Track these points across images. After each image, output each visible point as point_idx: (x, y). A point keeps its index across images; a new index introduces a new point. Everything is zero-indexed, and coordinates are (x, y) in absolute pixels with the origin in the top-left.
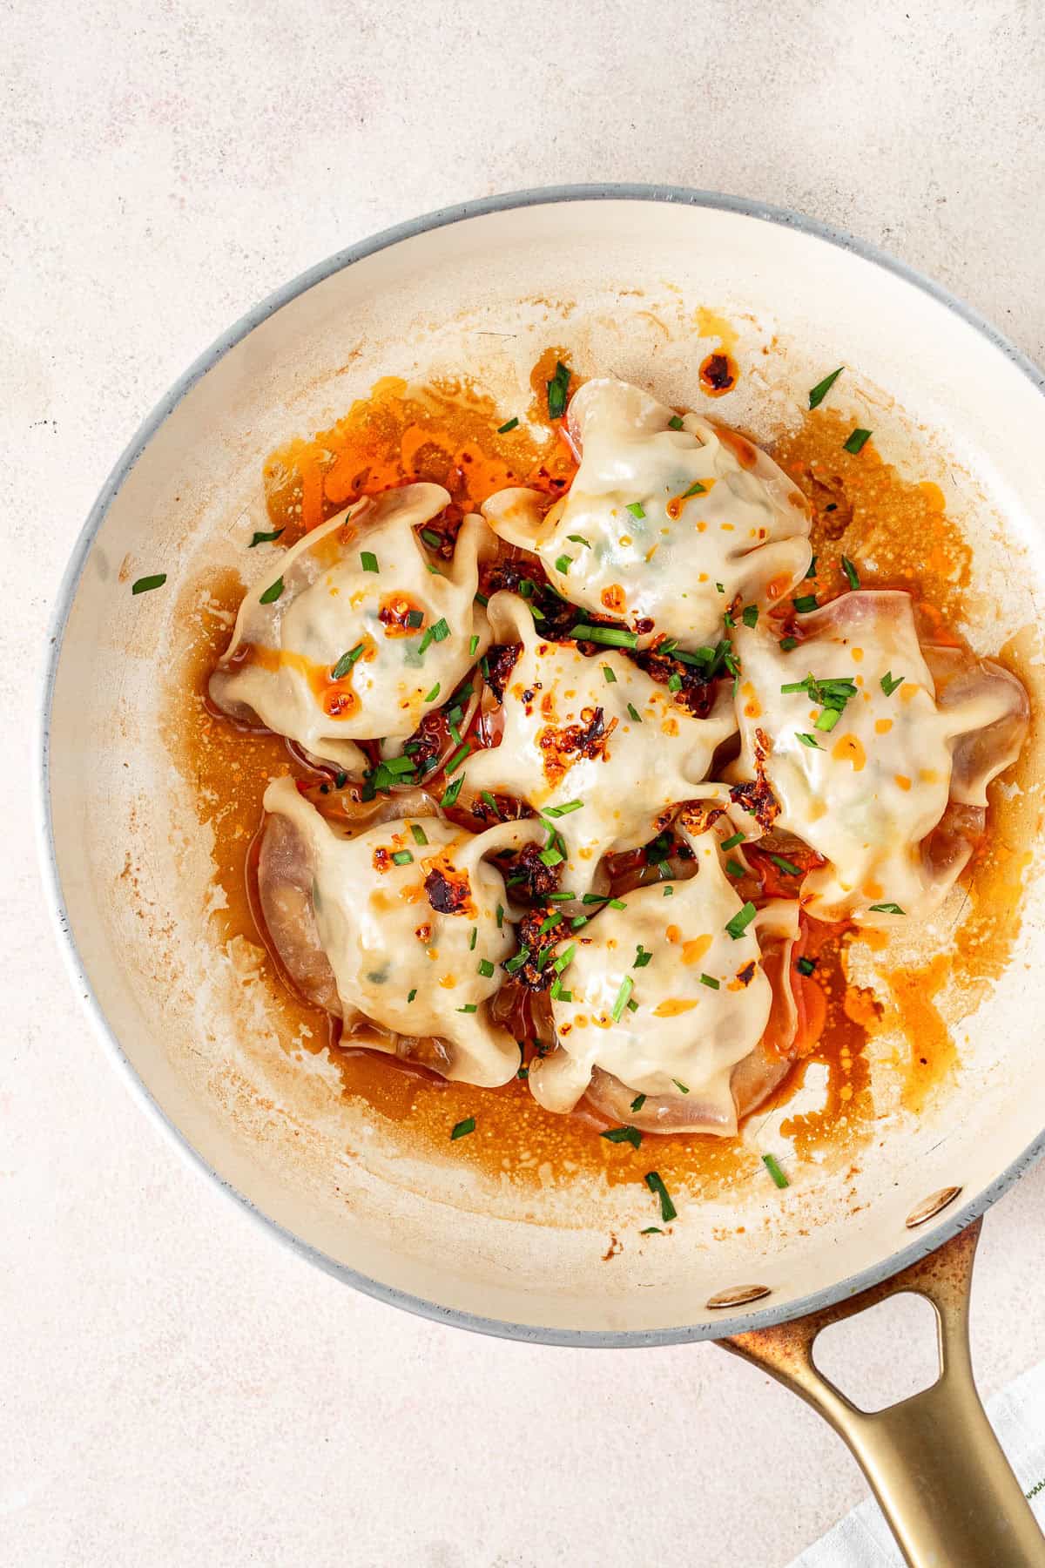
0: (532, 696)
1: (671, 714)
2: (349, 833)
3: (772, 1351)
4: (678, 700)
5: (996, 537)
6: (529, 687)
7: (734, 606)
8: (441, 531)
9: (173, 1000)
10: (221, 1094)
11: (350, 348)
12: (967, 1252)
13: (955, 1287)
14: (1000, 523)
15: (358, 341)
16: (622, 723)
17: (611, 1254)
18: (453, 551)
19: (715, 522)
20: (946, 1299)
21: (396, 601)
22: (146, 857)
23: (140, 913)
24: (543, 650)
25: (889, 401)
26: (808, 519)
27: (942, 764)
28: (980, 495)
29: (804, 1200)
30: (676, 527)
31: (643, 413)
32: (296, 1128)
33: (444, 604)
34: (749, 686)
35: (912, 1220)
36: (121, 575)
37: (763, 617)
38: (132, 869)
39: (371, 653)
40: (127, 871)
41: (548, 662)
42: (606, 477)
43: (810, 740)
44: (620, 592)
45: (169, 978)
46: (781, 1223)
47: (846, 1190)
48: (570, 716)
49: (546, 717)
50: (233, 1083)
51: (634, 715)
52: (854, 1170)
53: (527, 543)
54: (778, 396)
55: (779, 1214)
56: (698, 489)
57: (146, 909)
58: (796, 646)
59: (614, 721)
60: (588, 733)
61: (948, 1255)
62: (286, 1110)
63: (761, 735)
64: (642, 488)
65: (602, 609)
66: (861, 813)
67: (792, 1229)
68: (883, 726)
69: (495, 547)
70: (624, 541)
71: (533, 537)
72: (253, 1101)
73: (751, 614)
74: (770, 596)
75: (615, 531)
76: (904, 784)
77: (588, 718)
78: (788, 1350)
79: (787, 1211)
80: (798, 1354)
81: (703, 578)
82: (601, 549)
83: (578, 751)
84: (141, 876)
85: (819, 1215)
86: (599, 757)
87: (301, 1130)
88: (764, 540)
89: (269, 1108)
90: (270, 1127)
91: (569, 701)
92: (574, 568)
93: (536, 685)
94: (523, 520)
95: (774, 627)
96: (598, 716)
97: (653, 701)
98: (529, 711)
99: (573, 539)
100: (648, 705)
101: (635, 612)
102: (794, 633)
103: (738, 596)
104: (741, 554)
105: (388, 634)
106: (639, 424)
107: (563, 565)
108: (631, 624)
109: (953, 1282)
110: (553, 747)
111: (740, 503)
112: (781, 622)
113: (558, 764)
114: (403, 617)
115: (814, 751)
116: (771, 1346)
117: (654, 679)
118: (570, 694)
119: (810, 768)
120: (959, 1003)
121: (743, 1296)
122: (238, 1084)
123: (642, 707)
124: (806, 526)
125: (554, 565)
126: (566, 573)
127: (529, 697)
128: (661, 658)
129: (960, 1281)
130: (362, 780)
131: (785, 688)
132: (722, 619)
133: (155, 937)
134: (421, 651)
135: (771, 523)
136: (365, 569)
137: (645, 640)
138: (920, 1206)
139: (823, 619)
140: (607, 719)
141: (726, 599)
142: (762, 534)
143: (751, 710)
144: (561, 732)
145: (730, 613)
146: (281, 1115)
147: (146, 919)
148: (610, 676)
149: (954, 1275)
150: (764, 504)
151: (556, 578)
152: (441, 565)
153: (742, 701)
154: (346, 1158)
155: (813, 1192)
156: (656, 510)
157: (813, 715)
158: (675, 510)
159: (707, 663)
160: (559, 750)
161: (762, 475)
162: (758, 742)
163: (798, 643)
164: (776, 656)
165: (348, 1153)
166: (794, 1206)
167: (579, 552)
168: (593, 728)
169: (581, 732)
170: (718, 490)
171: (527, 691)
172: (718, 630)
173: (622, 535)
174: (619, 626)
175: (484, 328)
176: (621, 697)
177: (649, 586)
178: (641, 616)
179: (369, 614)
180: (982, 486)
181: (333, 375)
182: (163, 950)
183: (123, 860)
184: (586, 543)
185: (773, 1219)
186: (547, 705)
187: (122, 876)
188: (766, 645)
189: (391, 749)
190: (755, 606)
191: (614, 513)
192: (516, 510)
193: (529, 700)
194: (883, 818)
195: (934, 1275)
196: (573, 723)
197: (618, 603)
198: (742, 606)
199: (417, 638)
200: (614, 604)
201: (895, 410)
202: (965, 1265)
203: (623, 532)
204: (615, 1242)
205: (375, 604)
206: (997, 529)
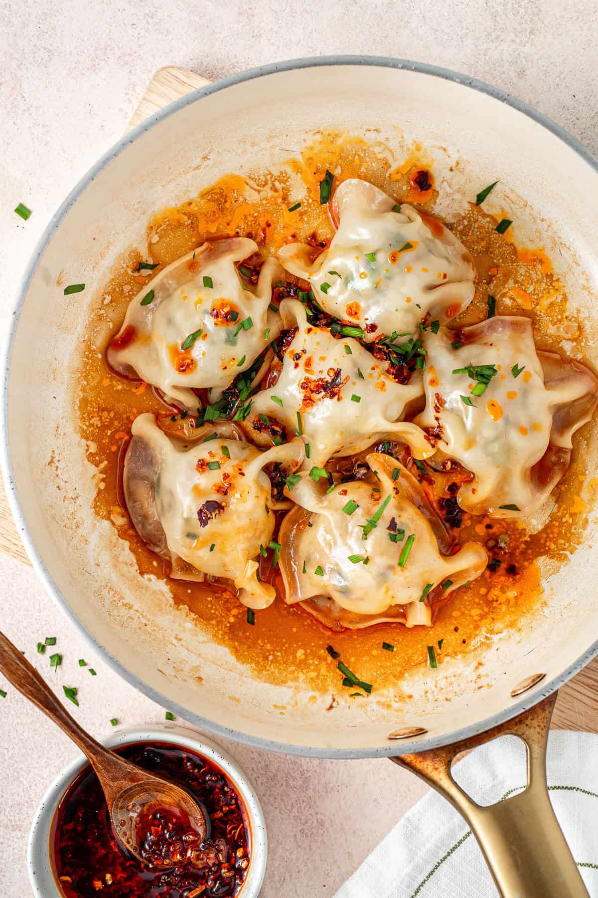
0: (300, 357)
1: (383, 378)
2: (186, 447)
3: (427, 766)
4: (388, 371)
5: (584, 288)
6: (299, 352)
7: (426, 319)
8: (252, 267)
9: (75, 541)
10: (102, 598)
11: (202, 154)
12: (547, 712)
13: (539, 733)
14: (587, 280)
15: (207, 151)
16: (353, 379)
17: (331, 707)
18: (257, 279)
19: (417, 267)
20: (533, 740)
21: (223, 305)
22: (64, 454)
23: (58, 487)
24: (309, 330)
25: (524, 203)
26: (473, 269)
27: (546, 421)
28: (576, 263)
29: (449, 680)
30: (395, 269)
31: (376, 202)
32: (144, 621)
33: (250, 309)
34: (432, 367)
35: (515, 692)
36: (58, 282)
37: (443, 328)
38: (55, 460)
39: (206, 335)
40: (51, 462)
41: (312, 338)
42: (353, 237)
43: (467, 401)
44: (358, 306)
45: (74, 527)
46: (435, 694)
47: (474, 677)
48: (321, 372)
49: (307, 371)
50: (109, 593)
51: (361, 375)
52: (480, 664)
53: (304, 275)
54: (457, 197)
55: (433, 688)
56: (408, 246)
57: (62, 485)
58: (461, 347)
59: (347, 378)
60: (331, 383)
61: (536, 714)
62: (140, 610)
63: (438, 397)
64: (375, 245)
65: (346, 318)
66: (496, 447)
67: (441, 697)
68: (511, 395)
69: (283, 276)
70: (362, 275)
71: (307, 271)
72: (120, 604)
73: (435, 326)
74: (447, 316)
75: (357, 271)
76: (523, 431)
77: (332, 374)
78: (436, 766)
79: (439, 686)
80: (442, 769)
81: (409, 300)
82: (348, 280)
83: (323, 393)
84: (61, 465)
85: (457, 689)
86: (336, 397)
87: (148, 623)
88: (446, 280)
89: (130, 608)
90: (130, 620)
91: (322, 363)
92: (331, 292)
93: (303, 351)
94: (301, 263)
95: (448, 334)
96: (338, 374)
97: (373, 369)
98: (297, 366)
99: (332, 273)
100: (370, 371)
101: (366, 319)
102: (461, 339)
103: (428, 314)
104: (431, 288)
105: (216, 324)
106: (374, 207)
107: (325, 288)
108: (363, 327)
109: (538, 729)
110: (308, 389)
111: (433, 257)
112: (454, 332)
113: (310, 399)
114: (227, 314)
115: (470, 408)
116: (426, 763)
117: (376, 357)
118: (323, 359)
119: (467, 417)
120: (548, 567)
121: (410, 732)
122: (112, 593)
123: (366, 372)
124: (472, 274)
125: (319, 289)
126: (326, 293)
127: (297, 357)
128: (380, 347)
129: (542, 729)
130: (197, 414)
131: (455, 372)
132: (418, 327)
133: (66, 502)
134: (235, 335)
135: (450, 270)
136: (205, 286)
137: (370, 337)
138: (520, 684)
139: (478, 331)
140: (343, 376)
141: (421, 313)
142: (445, 276)
143: (433, 382)
144: (315, 381)
145: (424, 323)
146: (137, 614)
147: (62, 491)
148: (348, 350)
149: (539, 726)
150: (446, 258)
151: (320, 297)
152: (251, 287)
153: (428, 377)
154: (175, 642)
155: (454, 676)
156: (383, 258)
157: (470, 386)
158: (394, 259)
159: (407, 352)
160: (312, 391)
161: (447, 243)
162: (436, 401)
163: (463, 345)
164: (450, 352)
165: (176, 638)
166: (442, 683)
167: (335, 283)
168: (333, 380)
169: (327, 382)
170: (420, 248)
171: (298, 354)
172: (415, 333)
173: (361, 272)
174: (357, 327)
175: (284, 147)
176: (355, 364)
177: (377, 303)
178: (369, 322)
179: (206, 312)
180: (577, 256)
181: (191, 170)
182: (71, 510)
183: (50, 454)
184: (340, 276)
185: (430, 691)
186: (308, 364)
187: (49, 464)
188: (443, 344)
189: (215, 396)
190: (437, 321)
191: (357, 258)
192: (297, 256)
193: (297, 359)
194: (508, 450)
195: (527, 725)
196: (322, 376)
197: (356, 313)
198: (430, 320)
199: (233, 327)
200: (353, 313)
201: (528, 209)
202: (545, 721)
203: (362, 270)
204: (334, 700)
205: (208, 306)
206: (585, 283)
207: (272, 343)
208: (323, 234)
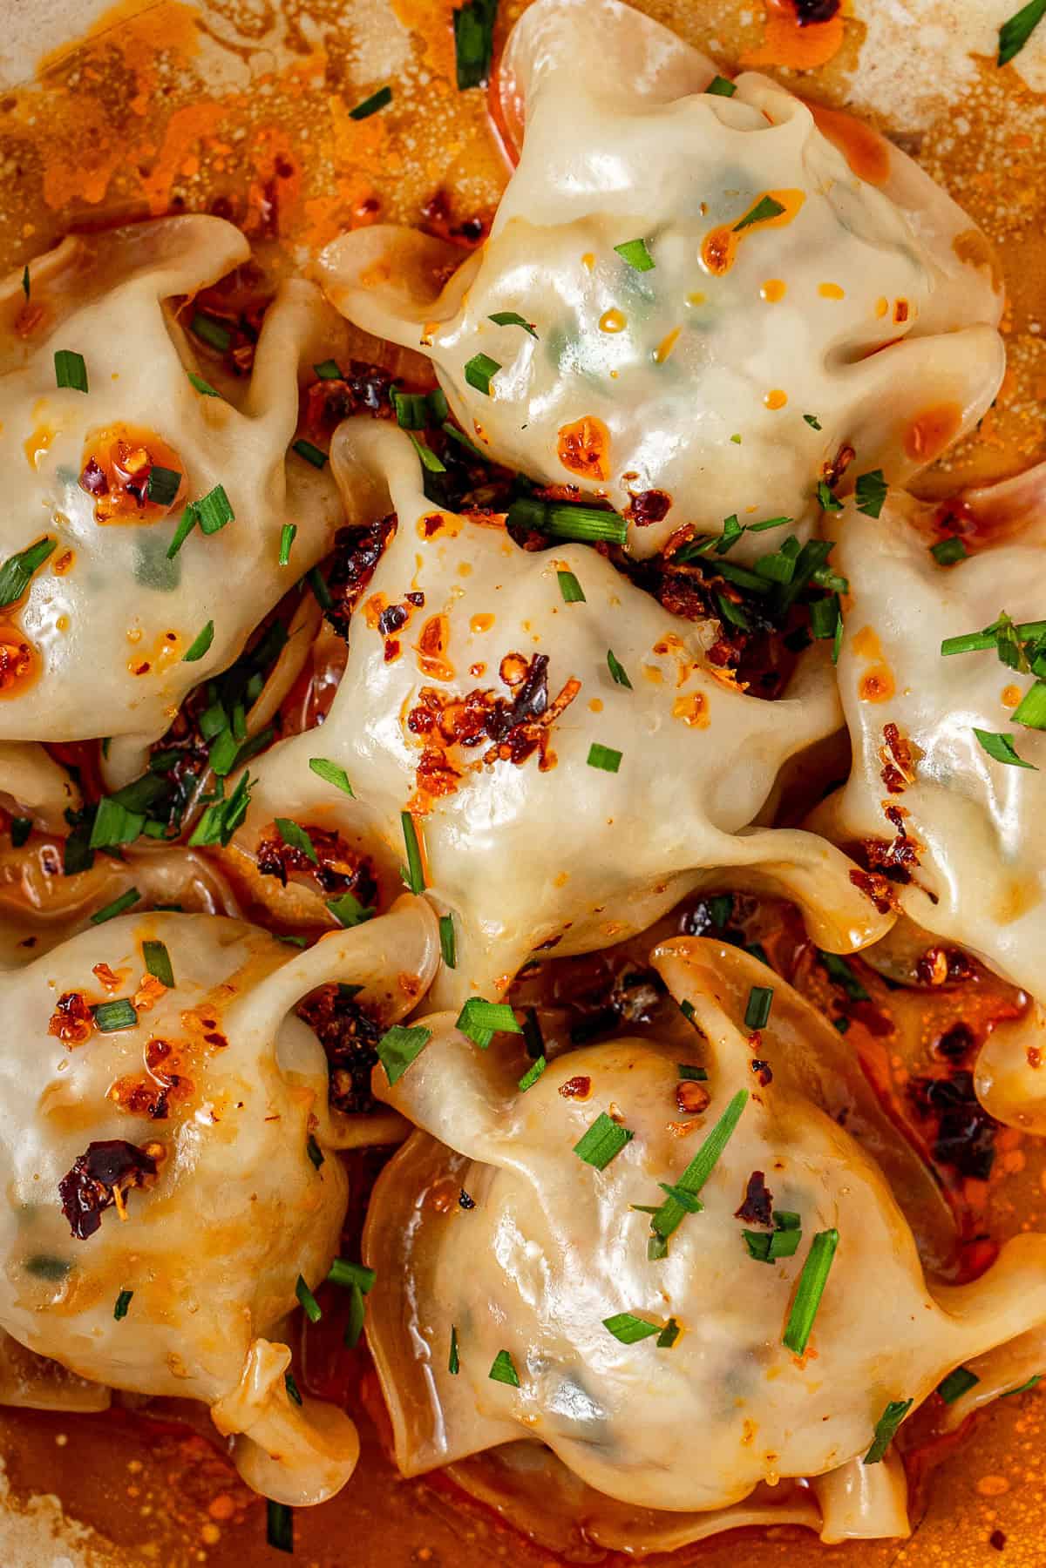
0: (401, 620)
1: (697, 681)
2: (30, 943)
4: (714, 656)
6: (399, 600)
7: (838, 468)
8: (231, 316)
16: (592, 689)
18: (251, 358)
19: (804, 282)
21: (122, 450)
24: (432, 525)
26: (996, 288)
30: (723, 292)
31: (651, 68)
33: (222, 458)
34: (866, 635)
37: (897, 497)
39: (68, 557)
41: (442, 550)
42: (574, 186)
43: (1000, 748)
44: (597, 436)
48: (478, 669)
49: (429, 667)
51: (618, 675)
53: (407, 334)
54: (932, 36)
56: (768, 209)
58: (966, 556)
59: (571, 688)
60: (514, 709)
63: (893, 735)
64: (647, 210)
65: (560, 474)
69: (340, 341)
70: (608, 322)
71: (415, 320)
73: (871, 490)
74: (913, 453)
75: (591, 303)
77: (515, 675)
81: (776, 401)
82: (559, 340)
83: (489, 744)
86: (535, 756)
88: (904, 327)
91: (479, 636)
92: (503, 386)
93: (411, 597)
94: (398, 292)
95: (917, 516)
96: (536, 672)
97: (662, 649)
98: (392, 650)
99: (502, 319)
100: (650, 658)
101: (631, 477)
102: (962, 530)
103: (846, 449)
104: (854, 355)
105: (101, 517)
106: (642, 87)
107: (481, 373)
108: (622, 503)
110: (436, 730)
111: (858, 245)
112: (935, 507)
113: (444, 766)
114: (138, 478)
115: (1013, 772)
117: (667, 607)
118: (483, 622)
119: (1001, 805)
123: (636, 661)
124: (991, 305)
125: (460, 379)
126: (487, 392)
127: (394, 621)
128: (683, 570)
130: (65, 830)
131: (949, 645)
132: (813, 495)
134: (173, 551)
135: (919, 290)
136: (61, 384)
137: (648, 537)
139: (1022, 502)
140: (556, 677)
141: (820, 447)
142: (902, 312)
143: (874, 686)
144: (457, 702)
145: (831, 482)
148: (571, 588)
150: (904, 249)
151: (463, 401)
152: (228, 385)
153: (855, 667)
156: (675, 252)
157: (1008, 695)
158: (718, 255)
159: (776, 586)
160: (450, 739)
161: (901, 198)
162: (889, 753)
163: (968, 551)
164: (921, 572)
167: (514, 352)
168: (523, 697)
169: (499, 704)
170: (809, 216)
171: (393, 608)
172: (803, 517)
173: (605, 309)
174: (599, 505)
176: (598, 636)
177: (665, 417)
178: (638, 488)
179: (64, 475)
184: (530, 328)
186: (432, 641)
188: (902, 553)
189: (124, 763)
190: (878, 473)
191: (588, 259)
192: (385, 270)
193: (393, 627)
196: (483, 684)
197: (593, 458)
198: (854, 469)
199: (163, 527)
200: (584, 457)
203: (607, 302)
205: (74, 457)
207: (310, 576)
208: (470, 189)
